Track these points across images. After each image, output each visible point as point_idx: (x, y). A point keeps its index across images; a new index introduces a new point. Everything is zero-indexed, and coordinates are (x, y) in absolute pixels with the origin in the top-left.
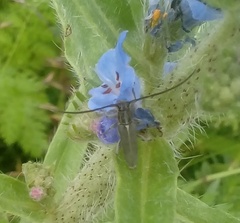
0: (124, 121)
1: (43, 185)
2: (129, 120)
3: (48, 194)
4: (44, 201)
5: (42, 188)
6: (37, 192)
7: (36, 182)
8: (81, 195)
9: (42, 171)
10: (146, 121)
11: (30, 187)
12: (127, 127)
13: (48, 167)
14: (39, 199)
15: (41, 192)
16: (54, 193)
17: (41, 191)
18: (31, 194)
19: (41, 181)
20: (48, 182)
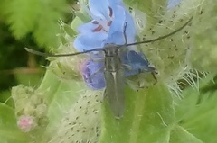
0: (110, 68)
1: (34, 114)
2: (117, 67)
3: (39, 124)
4: (34, 131)
5: (32, 118)
6: (26, 122)
7: (26, 109)
8: (75, 129)
9: (34, 97)
10: (138, 65)
11: (19, 114)
12: (114, 74)
13: (41, 94)
14: (28, 130)
15: (30, 123)
16: (47, 123)
17: (31, 121)
18: (19, 123)
19: (32, 108)
20: (40, 111)
